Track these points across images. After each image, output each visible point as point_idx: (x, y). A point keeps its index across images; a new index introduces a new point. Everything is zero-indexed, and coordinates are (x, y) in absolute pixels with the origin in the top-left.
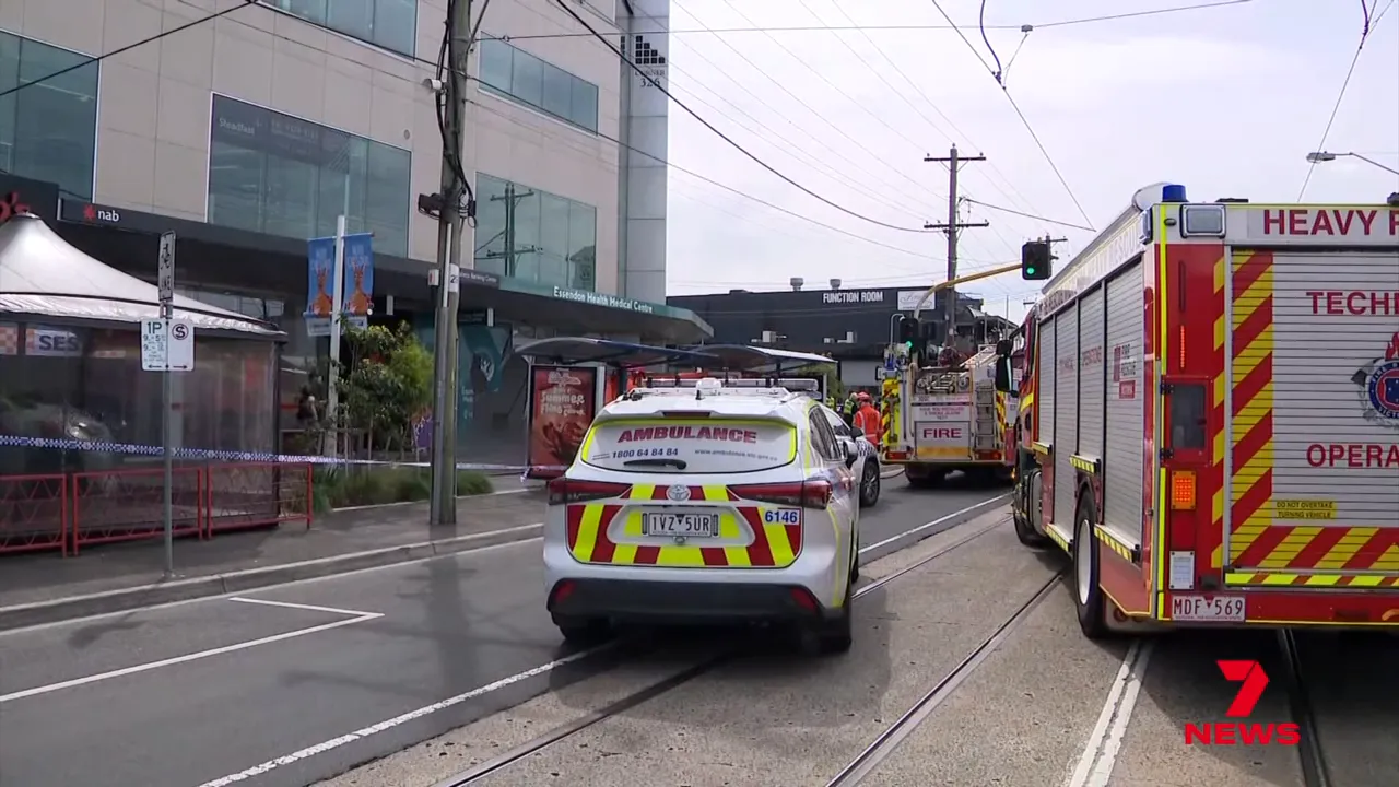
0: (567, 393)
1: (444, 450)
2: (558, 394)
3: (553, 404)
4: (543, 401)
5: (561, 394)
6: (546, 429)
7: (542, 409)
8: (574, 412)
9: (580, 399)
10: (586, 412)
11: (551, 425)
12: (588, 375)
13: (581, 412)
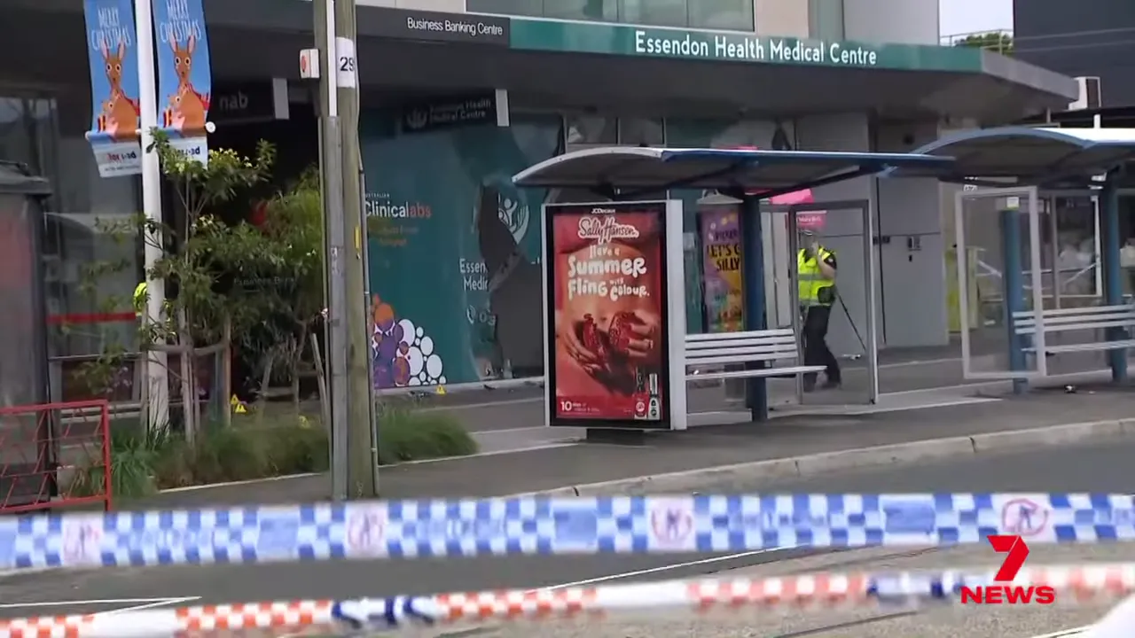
0: (614, 257)
2: (597, 258)
4: (572, 274)
5: (605, 258)
7: (571, 289)
8: (629, 290)
9: (638, 267)
12: (650, 219)
13: (642, 291)
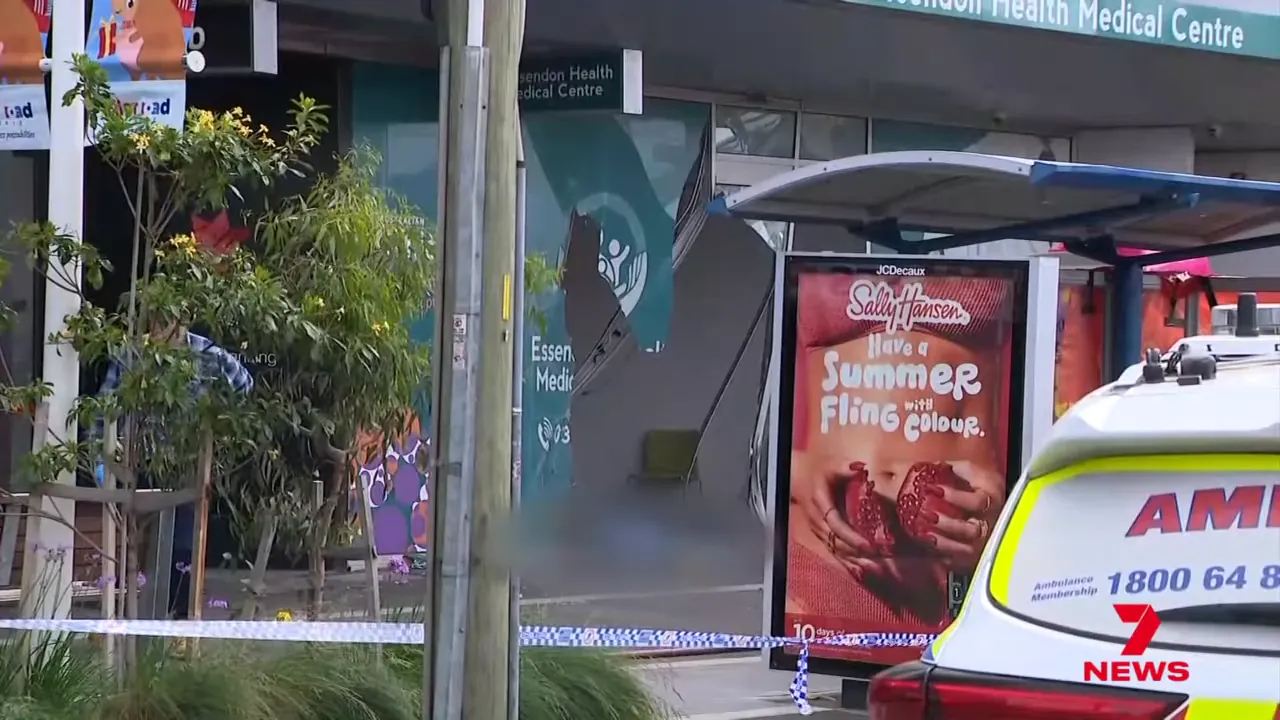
1: (474, 562)
3: (863, 393)
6: (839, 489)
10: (987, 425)
11: (860, 472)
